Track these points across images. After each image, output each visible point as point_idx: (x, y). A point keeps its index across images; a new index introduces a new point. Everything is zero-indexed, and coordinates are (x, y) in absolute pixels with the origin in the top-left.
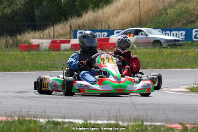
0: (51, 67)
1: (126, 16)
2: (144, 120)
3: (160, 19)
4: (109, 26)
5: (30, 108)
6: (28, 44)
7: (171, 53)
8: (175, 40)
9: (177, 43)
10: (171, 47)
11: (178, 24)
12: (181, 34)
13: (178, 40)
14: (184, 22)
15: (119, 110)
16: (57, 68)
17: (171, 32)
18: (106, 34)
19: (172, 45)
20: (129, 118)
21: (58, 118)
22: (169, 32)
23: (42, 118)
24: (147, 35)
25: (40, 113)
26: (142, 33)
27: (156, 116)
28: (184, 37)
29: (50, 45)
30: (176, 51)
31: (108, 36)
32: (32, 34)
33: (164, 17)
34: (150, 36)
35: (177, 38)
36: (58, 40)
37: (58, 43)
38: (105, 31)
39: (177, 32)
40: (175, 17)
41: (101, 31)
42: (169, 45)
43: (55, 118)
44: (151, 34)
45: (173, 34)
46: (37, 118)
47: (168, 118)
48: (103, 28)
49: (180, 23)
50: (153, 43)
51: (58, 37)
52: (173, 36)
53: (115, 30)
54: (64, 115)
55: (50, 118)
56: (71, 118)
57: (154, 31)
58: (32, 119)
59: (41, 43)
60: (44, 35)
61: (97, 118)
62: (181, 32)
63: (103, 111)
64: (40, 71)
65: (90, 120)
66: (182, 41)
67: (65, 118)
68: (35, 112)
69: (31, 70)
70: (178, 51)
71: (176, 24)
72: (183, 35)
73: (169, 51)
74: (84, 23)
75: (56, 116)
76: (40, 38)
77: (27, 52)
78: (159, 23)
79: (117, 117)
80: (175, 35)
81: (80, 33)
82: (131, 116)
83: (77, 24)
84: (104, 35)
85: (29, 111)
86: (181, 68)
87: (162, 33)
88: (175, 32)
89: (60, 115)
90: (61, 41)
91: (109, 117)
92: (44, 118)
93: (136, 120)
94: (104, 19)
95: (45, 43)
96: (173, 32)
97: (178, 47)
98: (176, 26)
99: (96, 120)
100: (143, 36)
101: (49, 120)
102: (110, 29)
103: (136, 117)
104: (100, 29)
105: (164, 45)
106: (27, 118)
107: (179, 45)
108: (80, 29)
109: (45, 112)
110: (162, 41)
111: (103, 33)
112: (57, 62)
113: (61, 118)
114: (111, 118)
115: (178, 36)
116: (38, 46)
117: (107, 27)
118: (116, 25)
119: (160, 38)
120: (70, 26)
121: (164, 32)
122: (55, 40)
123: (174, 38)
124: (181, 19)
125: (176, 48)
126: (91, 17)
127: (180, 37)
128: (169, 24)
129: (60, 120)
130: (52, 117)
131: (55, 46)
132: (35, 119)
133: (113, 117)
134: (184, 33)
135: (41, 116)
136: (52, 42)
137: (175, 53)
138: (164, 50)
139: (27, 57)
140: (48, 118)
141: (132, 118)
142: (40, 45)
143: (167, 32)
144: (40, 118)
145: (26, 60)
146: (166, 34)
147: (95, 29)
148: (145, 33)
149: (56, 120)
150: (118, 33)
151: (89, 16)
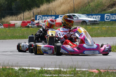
0: (22, 37)
1: (66, 7)
2: (76, 67)
3: (85, 8)
4: (55, 13)
5: (9, 61)
6: (8, 24)
7: (92, 29)
8: (95, 21)
9: (96, 22)
10: (92, 25)
11: (96, 11)
12: (98, 17)
13: (96, 21)
14: (100, 10)
15: (61, 62)
16: (25, 37)
17: (92, 16)
18: (54, 17)
19: (93, 24)
20: (67, 66)
21: (25, 67)
22: (91, 16)
23: (16, 67)
24: (78, 18)
25: (15, 64)
26: (75, 17)
27: (83, 65)
28: (100, 19)
29: (22, 24)
30: (95, 27)
31: (56, 18)
32: (10, 18)
33: (88, 8)
34: (80, 18)
35: (96, 20)
36: (26, 21)
37: (26, 23)
38: (53, 16)
39: (96, 16)
40: (94, 7)
41: (51, 16)
42: (91, 24)
43: (24, 67)
44: (81, 17)
45: (93, 17)
46: (13, 67)
47: (90, 66)
48: (53, 14)
49: (98, 11)
50: (82, 22)
51: (26, 19)
52: (93, 18)
53: (59, 15)
54: (29, 65)
55: (21, 67)
56: (34, 67)
57: (82, 15)
58: (11, 67)
59: (16, 23)
60: (18, 18)
61: (49, 67)
62: (98, 16)
63: (52, 63)
64: (15, 39)
65: (44, 68)
66: (99, 21)
67: (29, 67)
68: (12, 63)
69: (10, 39)
70: (97, 27)
71: (95, 11)
72: (99, 18)
73: (91, 27)
74: (41, 11)
75: (25, 65)
76: (16, 20)
77: (8, 29)
78: (85, 11)
79: (60, 66)
80: (94, 18)
81: (39, 17)
82: (68, 65)
83: (37, 12)
84: (53, 18)
85: (8, 63)
86: (98, 37)
87: (87, 17)
88: (94, 16)
89: (27, 65)
90: (27, 22)
91: (56, 66)
92: (17, 67)
93: (71, 67)
94: (53, 9)
95: (19, 23)
96: (93, 16)
97: (97, 25)
98: (95, 12)
99: (48, 68)
100: (75, 19)
101: (21, 68)
102: (56, 15)
103: (71, 66)
104: (51, 14)
105: (88, 24)
106: (7, 67)
107: (97, 24)
108: (39, 15)
109: (18, 64)
110: (87, 22)
111: (52, 17)
112: (25, 34)
113: (28, 67)
114: (57, 66)
115: (96, 18)
116: (14, 25)
117: (54, 13)
118: (60, 12)
119: (86, 20)
120: (33, 13)
121: (88, 16)
122: (24, 21)
123: (94, 19)
124: (98, 9)
125: (95, 25)
126: (45, 8)
127: (97, 19)
128: (91, 12)
129: (27, 68)
130: (22, 66)
131: (24, 25)
132: (12, 68)
133: (58, 66)
134: (100, 16)
135: (15, 66)
136: (23, 22)
137: (94, 28)
138: (88, 27)
139: (8, 31)
140: (20, 67)
141: (69, 66)
142: (16, 24)
143: (90, 16)
144: (15, 67)
145: (7, 33)
146: (89, 17)
147: (48, 15)
148: (77, 17)
149: (24, 68)
150: (61, 17)
151: (44, 7)
